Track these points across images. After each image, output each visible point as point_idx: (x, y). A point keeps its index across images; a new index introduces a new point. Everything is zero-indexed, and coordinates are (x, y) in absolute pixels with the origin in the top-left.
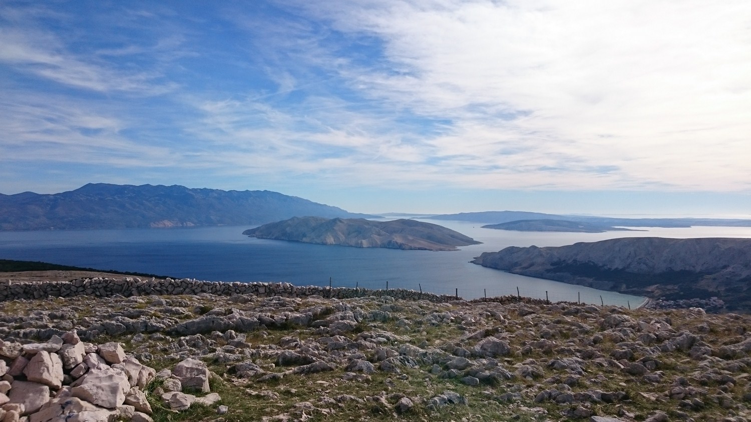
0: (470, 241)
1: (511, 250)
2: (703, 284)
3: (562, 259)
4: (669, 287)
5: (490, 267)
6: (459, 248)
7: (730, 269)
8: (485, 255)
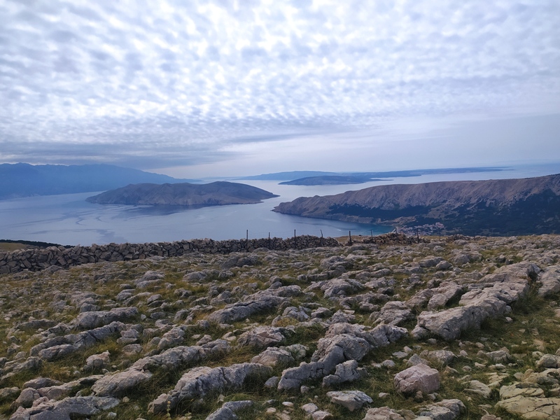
0: (270, 195)
1: (301, 200)
2: (431, 214)
3: (337, 204)
4: (409, 218)
5: (287, 214)
6: (262, 201)
7: (447, 203)
8: (282, 204)
